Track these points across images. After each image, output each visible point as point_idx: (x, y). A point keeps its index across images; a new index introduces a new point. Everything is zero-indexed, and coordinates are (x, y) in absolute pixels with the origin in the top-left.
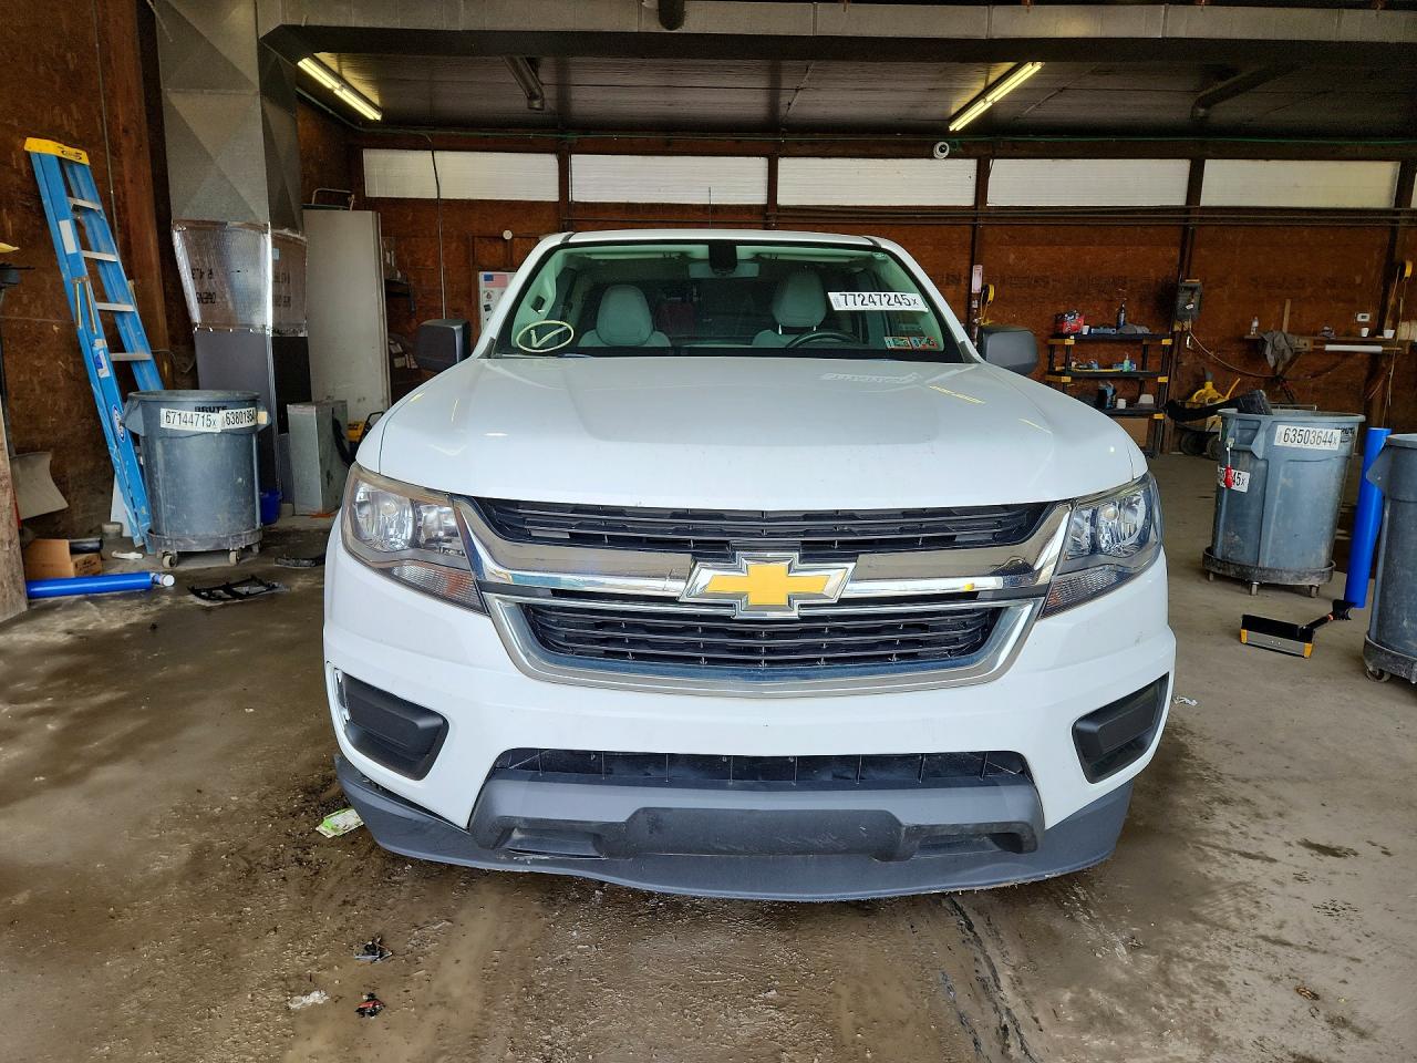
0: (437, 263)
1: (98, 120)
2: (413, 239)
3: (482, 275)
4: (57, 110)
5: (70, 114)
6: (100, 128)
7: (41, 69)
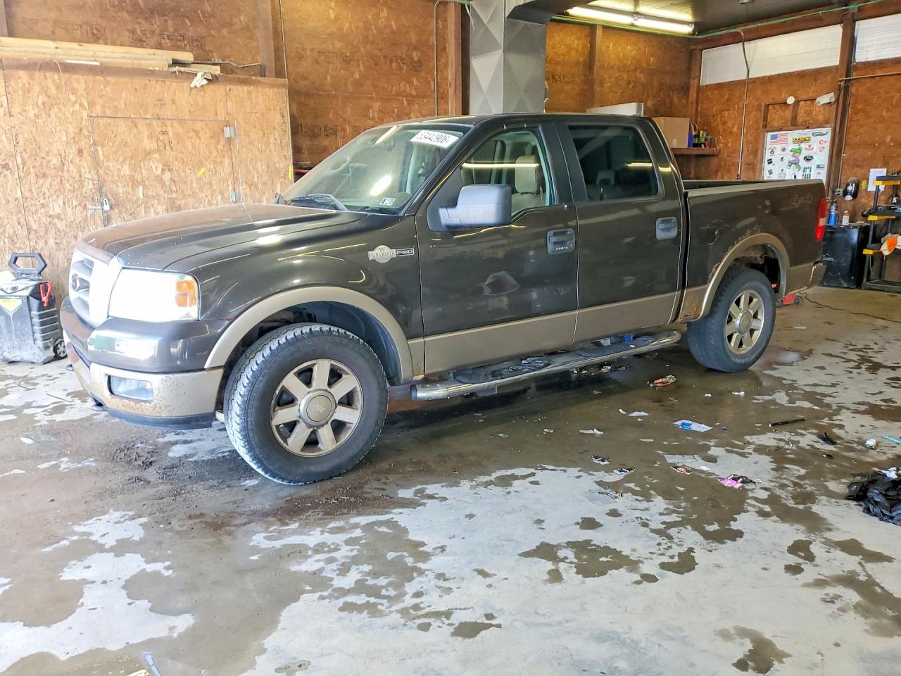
0: (740, 129)
1: (432, 83)
2: (726, 112)
3: (769, 135)
4: (403, 83)
5: (411, 83)
6: (433, 87)
7: (394, 65)
